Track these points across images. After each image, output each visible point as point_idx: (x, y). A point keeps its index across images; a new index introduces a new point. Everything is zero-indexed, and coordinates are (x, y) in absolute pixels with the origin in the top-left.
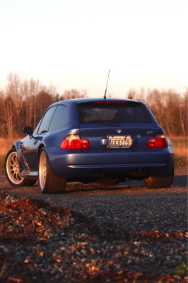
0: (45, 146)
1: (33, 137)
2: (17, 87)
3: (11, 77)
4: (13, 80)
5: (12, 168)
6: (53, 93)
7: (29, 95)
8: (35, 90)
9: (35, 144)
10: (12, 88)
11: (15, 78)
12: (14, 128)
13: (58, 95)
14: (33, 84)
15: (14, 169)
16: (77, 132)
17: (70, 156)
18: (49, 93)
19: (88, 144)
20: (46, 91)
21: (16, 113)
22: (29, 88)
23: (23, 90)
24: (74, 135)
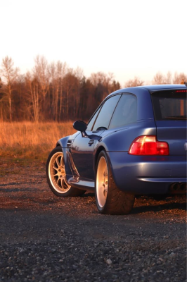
0: (107, 149)
1: (86, 134)
2: (44, 69)
3: (38, 59)
4: (40, 62)
5: (56, 172)
6: (79, 76)
7: (56, 78)
8: (62, 72)
9: (90, 145)
10: (39, 69)
11: (42, 60)
12: (40, 110)
13: (84, 78)
14: (60, 67)
15: (59, 174)
16: (152, 132)
17: (143, 165)
18: (76, 76)
19: (167, 149)
20: (73, 73)
21: (42, 95)
22: (56, 70)
23: (50, 72)
24: (148, 136)
